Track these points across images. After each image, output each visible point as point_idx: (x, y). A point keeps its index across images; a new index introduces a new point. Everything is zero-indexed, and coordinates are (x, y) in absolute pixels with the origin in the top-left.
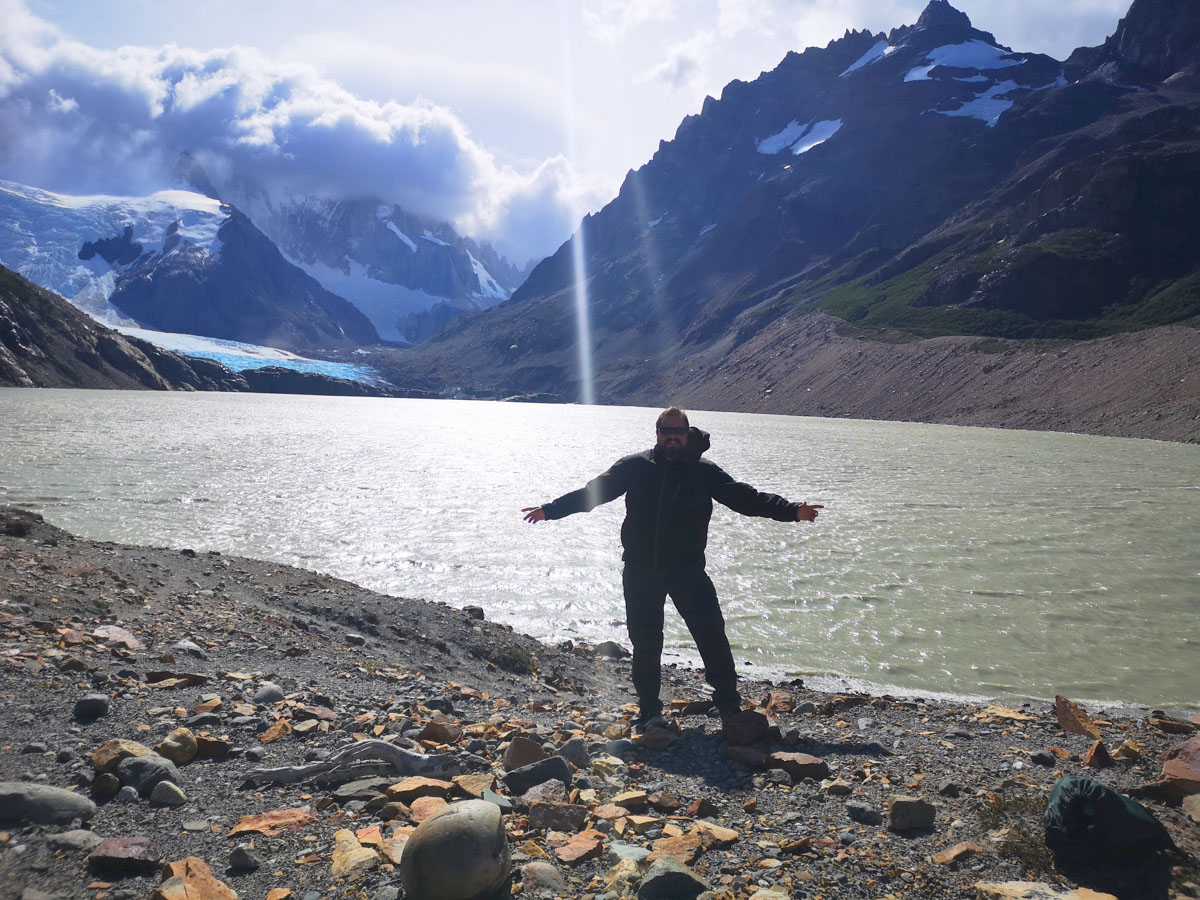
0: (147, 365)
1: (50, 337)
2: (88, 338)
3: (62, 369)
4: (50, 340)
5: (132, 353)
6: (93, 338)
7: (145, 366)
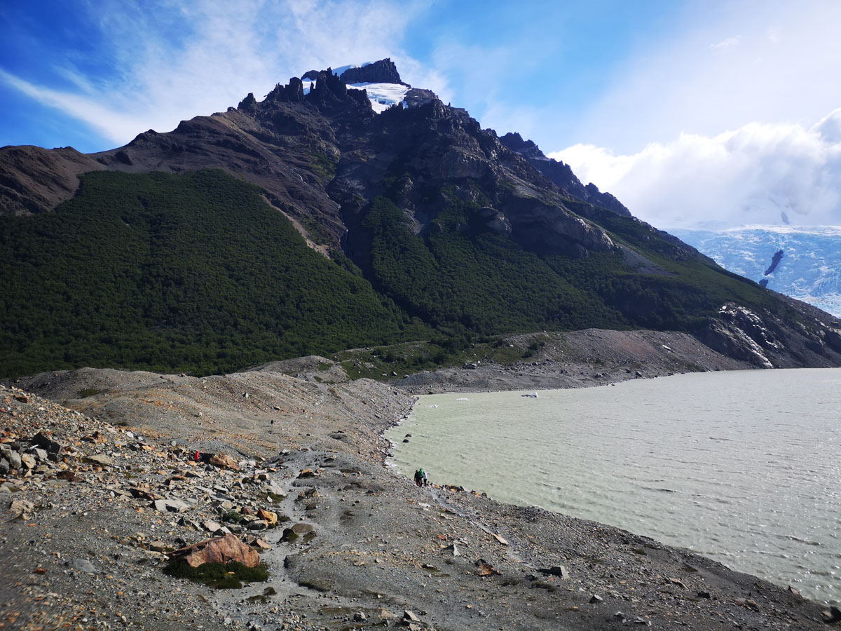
1: (789, 335)
2: (817, 332)
3: (794, 355)
4: (789, 337)
6: (822, 332)
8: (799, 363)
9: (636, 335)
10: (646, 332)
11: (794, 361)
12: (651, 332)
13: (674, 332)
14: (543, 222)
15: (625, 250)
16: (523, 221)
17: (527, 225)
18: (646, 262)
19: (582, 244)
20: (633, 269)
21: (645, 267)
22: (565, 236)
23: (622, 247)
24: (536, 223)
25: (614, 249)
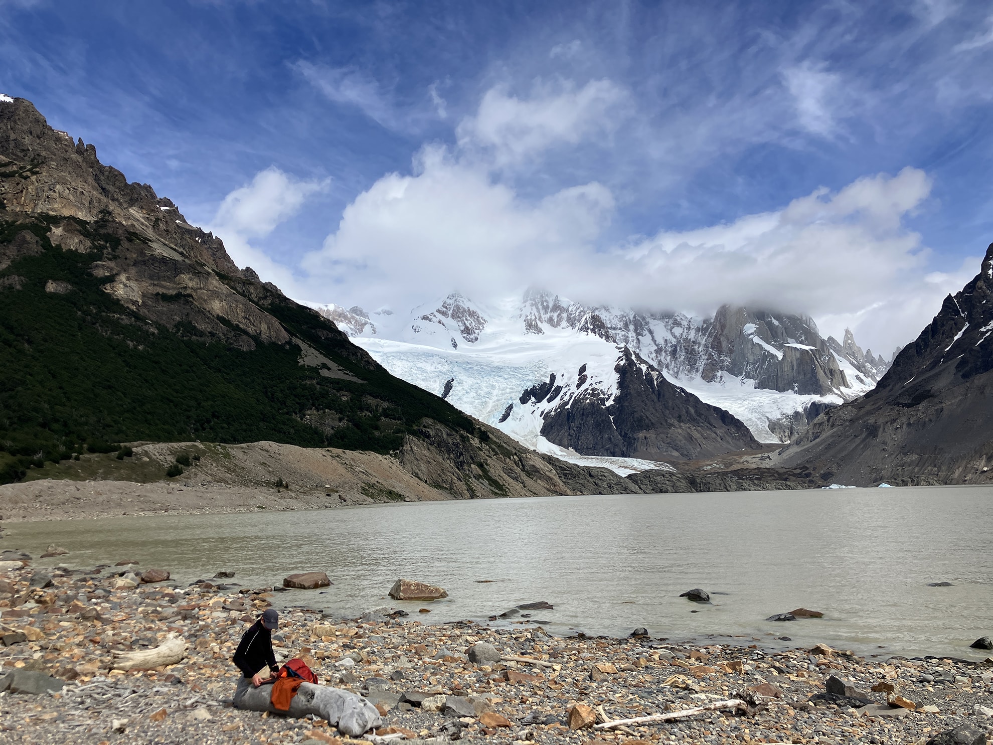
0: (553, 474)
2: (512, 457)
3: (493, 482)
5: (542, 466)
6: (515, 457)
7: (551, 475)
8: (497, 491)
9: (324, 453)
10: (336, 451)
11: (493, 488)
12: (339, 451)
13: (366, 452)
14: (190, 296)
15: (303, 346)
16: (161, 291)
17: (165, 298)
18: (330, 363)
19: (246, 332)
20: (315, 370)
21: (329, 369)
22: (221, 319)
23: (299, 342)
24: (179, 296)
25: (289, 343)
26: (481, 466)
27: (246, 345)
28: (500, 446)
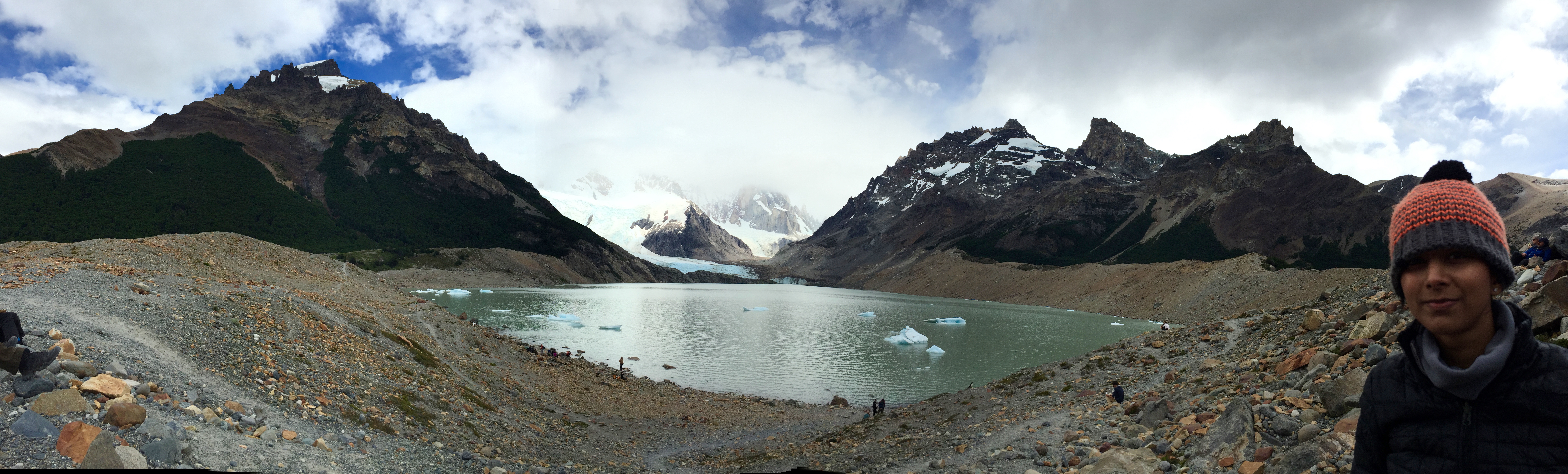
14: (456, 172)
15: (516, 197)
16: (441, 169)
17: (444, 173)
18: (530, 206)
19: (484, 189)
20: (522, 210)
21: (530, 209)
22: (472, 183)
23: (513, 194)
24: (451, 172)
25: (507, 195)
26: (609, 266)
27: (485, 196)
28: (620, 255)
